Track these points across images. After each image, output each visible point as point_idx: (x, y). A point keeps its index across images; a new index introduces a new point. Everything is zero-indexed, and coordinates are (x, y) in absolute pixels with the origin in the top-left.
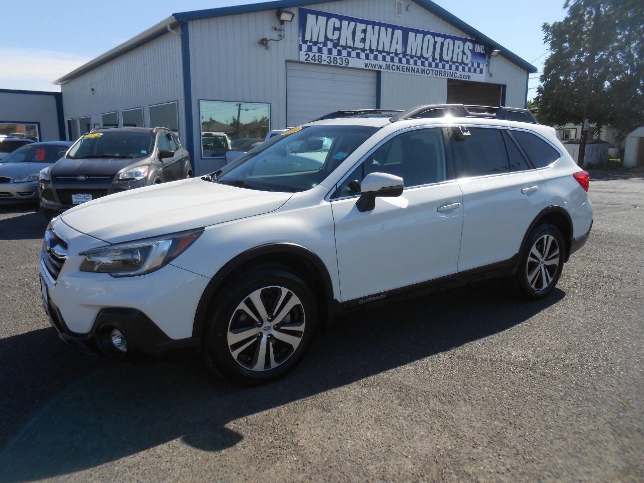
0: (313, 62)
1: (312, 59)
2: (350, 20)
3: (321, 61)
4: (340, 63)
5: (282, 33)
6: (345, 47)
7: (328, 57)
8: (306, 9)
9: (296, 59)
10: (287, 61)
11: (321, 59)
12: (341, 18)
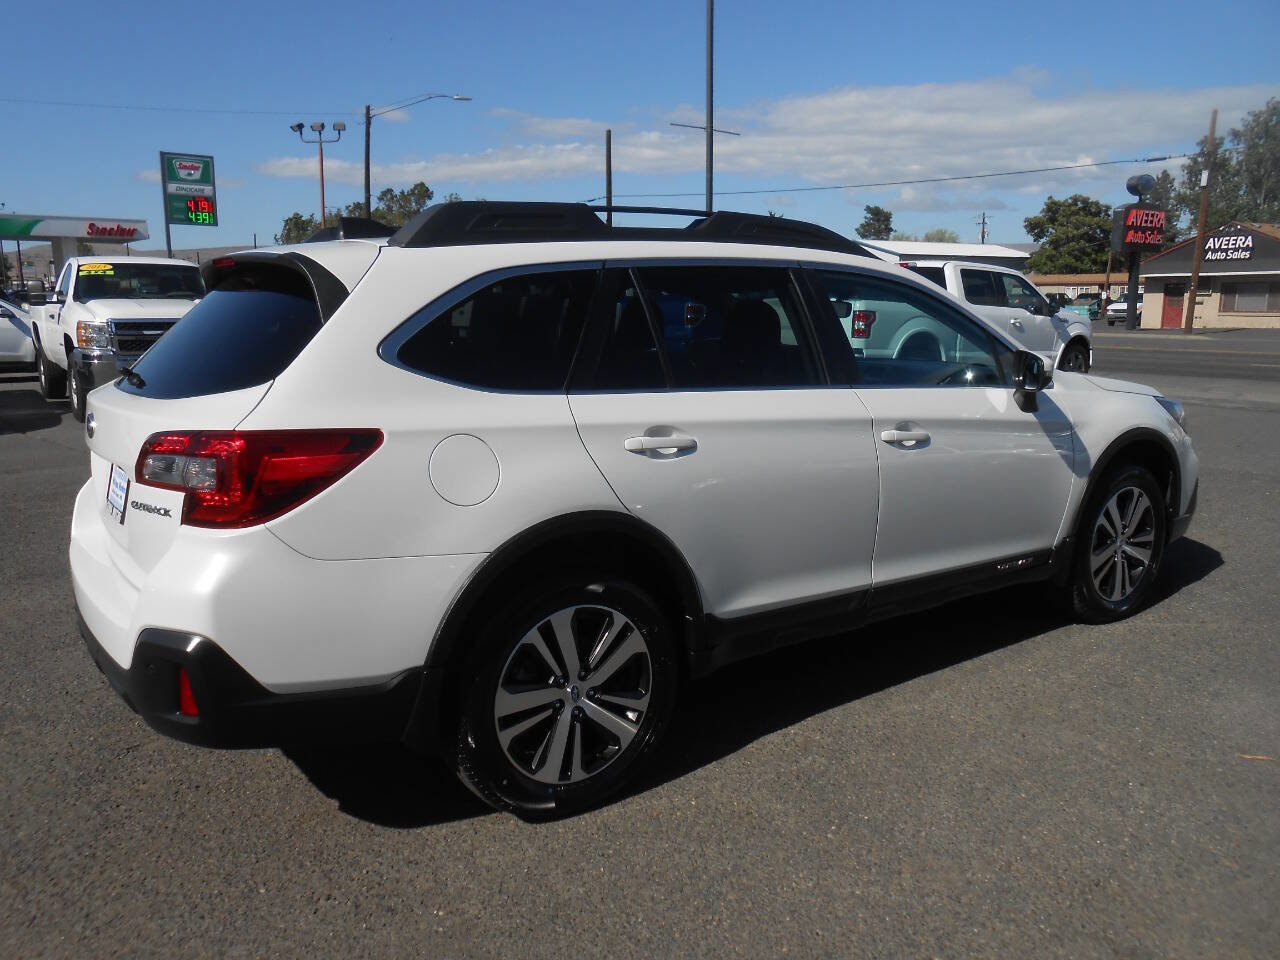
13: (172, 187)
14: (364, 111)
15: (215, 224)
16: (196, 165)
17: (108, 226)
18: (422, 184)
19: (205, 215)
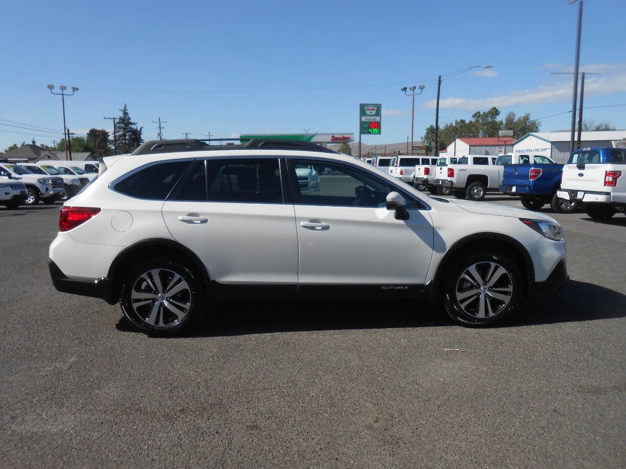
13: (364, 119)
14: (438, 78)
15: (380, 133)
16: (374, 108)
17: (339, 136)
18: (495, 108)
19: (376, 130)
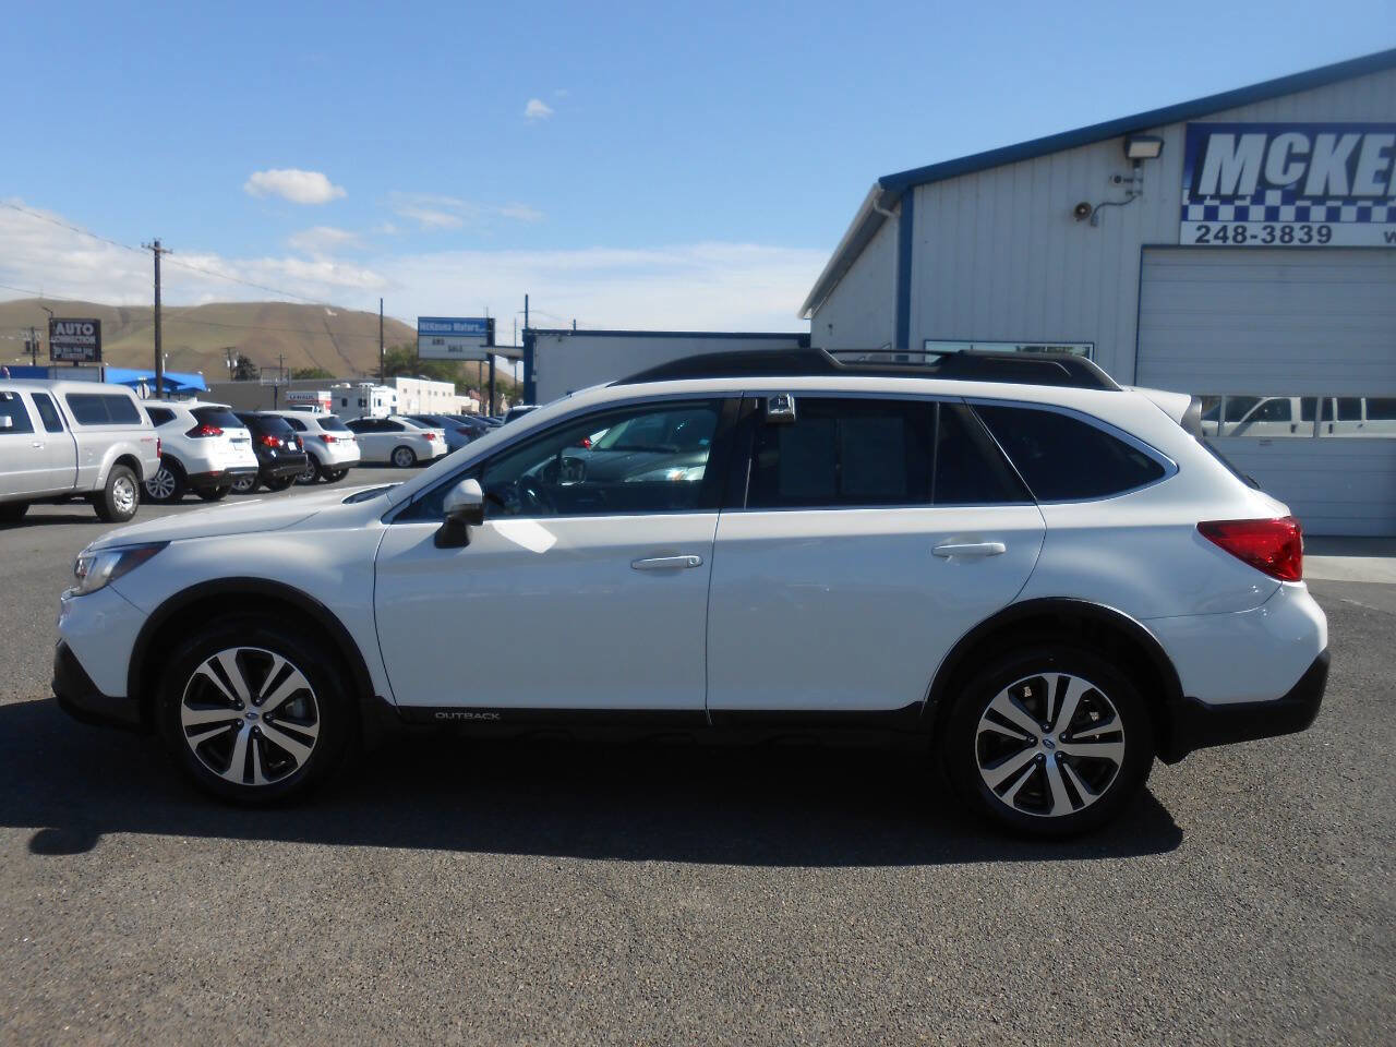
0: (1220, 242)
1: (1216, 237)
2: (1339, 130)
3: (1244, 239)
4: (1301, 240)
5: (1136, 186)
6: (1318, 200)
7: (1265, 228)
8: (1205, 124)
9: (1172, 240)
10: (1145, 247)
11: (1243, 234)
12: (1312, 131)
